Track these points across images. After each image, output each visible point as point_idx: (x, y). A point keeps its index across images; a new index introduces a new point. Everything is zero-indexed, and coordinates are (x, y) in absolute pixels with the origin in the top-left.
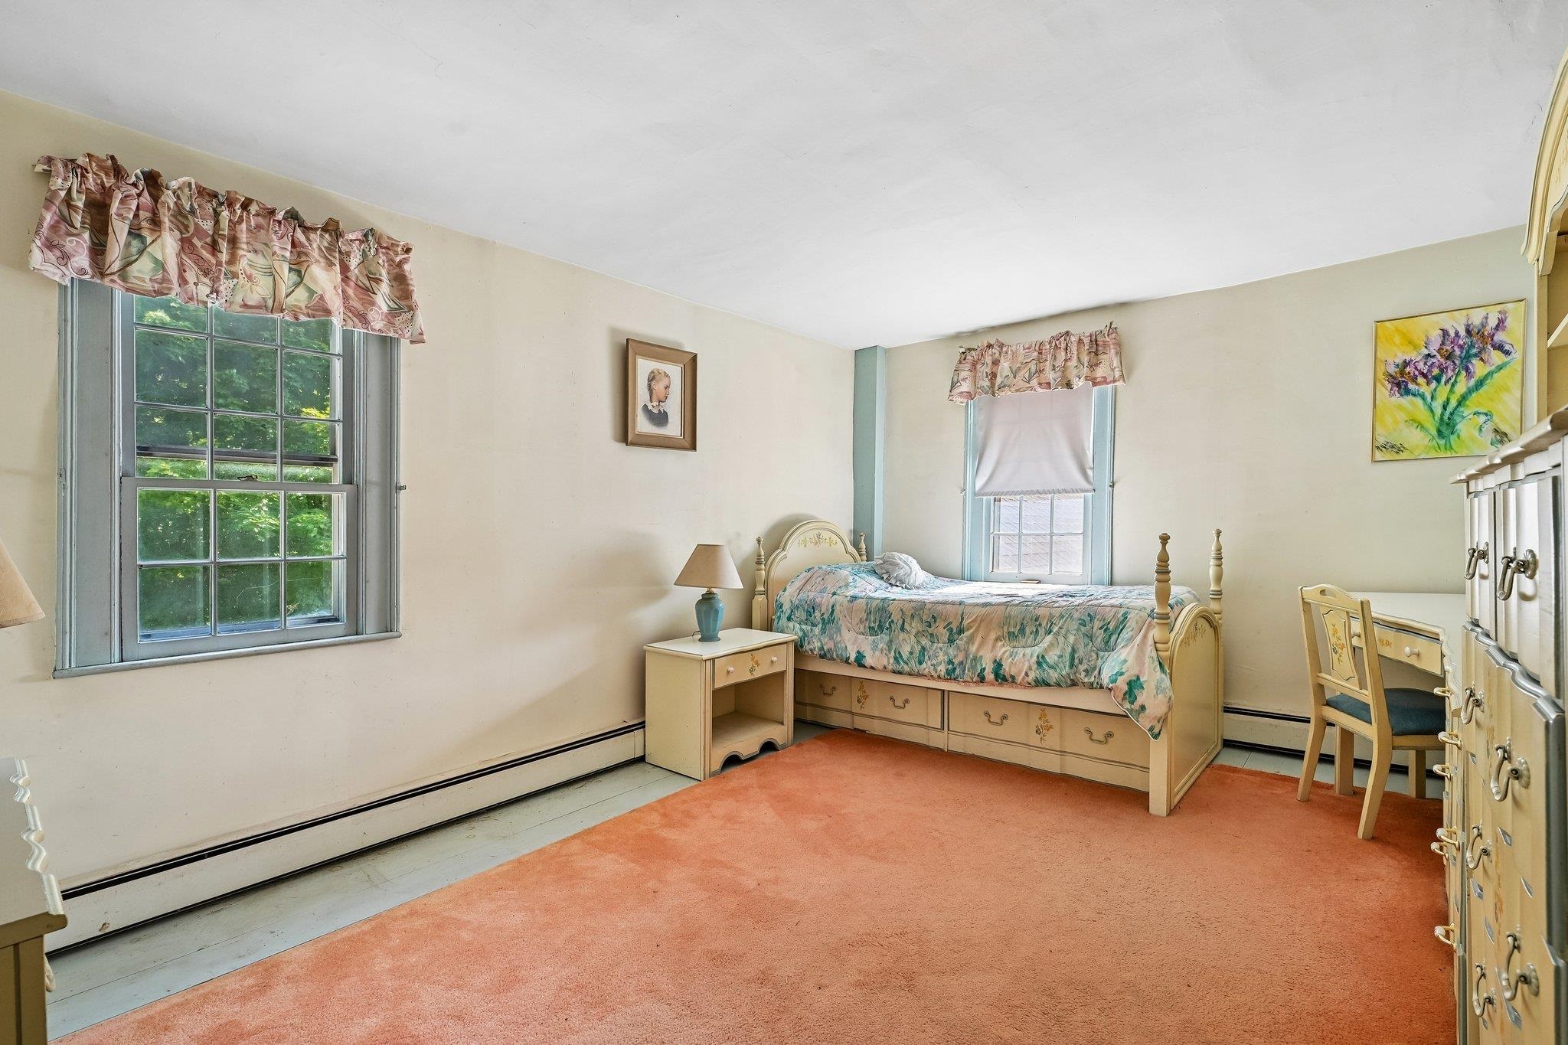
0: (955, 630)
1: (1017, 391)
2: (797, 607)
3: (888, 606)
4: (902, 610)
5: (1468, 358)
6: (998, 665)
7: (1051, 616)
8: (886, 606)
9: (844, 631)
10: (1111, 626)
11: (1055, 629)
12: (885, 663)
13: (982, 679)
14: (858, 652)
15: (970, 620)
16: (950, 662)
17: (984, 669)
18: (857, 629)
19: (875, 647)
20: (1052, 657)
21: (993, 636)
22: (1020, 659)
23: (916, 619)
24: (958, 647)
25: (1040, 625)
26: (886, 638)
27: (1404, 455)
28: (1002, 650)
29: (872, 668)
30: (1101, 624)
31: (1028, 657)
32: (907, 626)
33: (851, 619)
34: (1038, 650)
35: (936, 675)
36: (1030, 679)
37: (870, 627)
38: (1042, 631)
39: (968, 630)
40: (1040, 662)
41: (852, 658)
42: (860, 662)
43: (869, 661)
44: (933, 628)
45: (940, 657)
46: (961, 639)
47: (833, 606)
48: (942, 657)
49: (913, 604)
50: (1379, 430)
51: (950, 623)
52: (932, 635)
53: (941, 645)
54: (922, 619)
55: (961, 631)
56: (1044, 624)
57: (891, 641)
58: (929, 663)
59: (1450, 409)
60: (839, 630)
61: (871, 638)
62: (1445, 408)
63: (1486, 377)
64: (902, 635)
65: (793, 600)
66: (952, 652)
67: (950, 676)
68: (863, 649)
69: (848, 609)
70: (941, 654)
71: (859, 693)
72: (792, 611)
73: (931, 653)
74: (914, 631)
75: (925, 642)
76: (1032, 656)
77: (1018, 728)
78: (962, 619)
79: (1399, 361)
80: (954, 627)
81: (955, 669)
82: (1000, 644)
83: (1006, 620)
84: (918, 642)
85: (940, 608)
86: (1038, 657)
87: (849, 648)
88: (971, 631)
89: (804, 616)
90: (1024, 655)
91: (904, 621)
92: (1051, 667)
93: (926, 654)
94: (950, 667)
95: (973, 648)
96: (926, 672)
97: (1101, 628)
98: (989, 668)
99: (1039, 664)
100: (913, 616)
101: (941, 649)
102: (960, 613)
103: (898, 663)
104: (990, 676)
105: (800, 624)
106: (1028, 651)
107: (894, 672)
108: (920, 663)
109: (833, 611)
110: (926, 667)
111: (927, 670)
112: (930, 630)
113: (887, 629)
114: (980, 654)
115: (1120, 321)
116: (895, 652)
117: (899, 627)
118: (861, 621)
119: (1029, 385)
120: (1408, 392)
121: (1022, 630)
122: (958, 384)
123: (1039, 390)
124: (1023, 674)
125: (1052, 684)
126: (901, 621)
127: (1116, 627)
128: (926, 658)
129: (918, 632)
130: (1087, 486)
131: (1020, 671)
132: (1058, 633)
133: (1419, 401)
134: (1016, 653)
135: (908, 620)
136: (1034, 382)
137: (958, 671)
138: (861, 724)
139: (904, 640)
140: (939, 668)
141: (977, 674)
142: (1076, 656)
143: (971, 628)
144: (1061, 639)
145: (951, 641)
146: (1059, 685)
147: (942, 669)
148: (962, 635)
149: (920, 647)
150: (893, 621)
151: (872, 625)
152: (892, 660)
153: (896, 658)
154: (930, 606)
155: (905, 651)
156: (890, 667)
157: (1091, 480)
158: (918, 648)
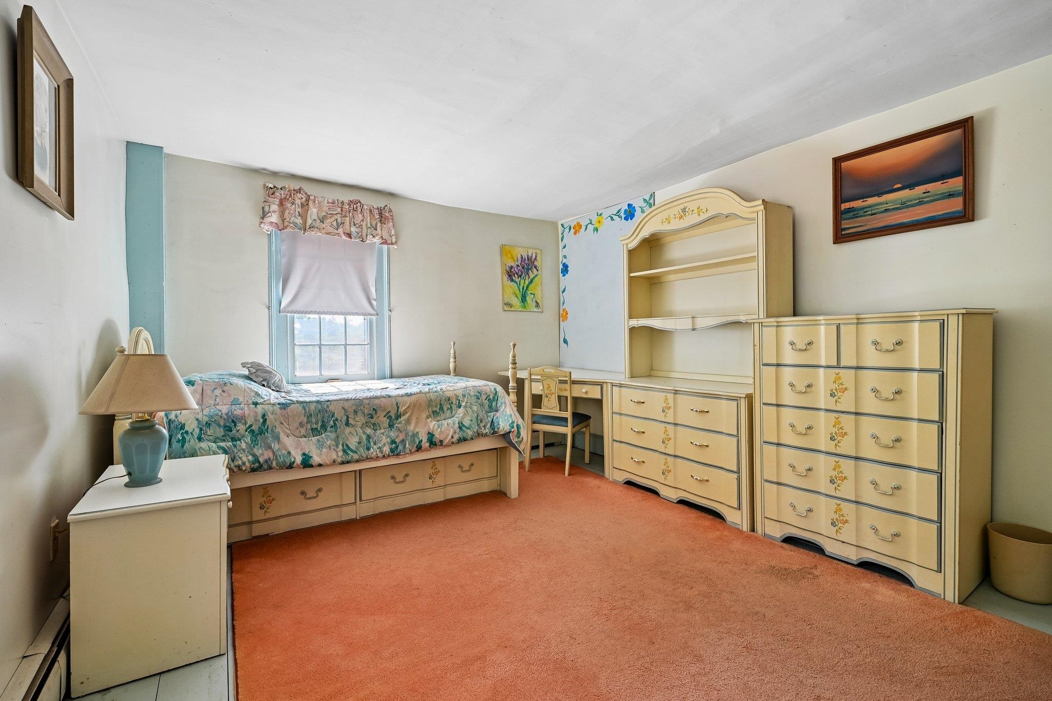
0: (393, 417)
1: (327, 234)
2: (208, 425)
3: (328, 407)
4: (344, 408)
5: (528, 269)
6: (431, 435)
7: (457, 397)
8: (325, 407)
9: (283, 437)
10: (491, 397)
11: (464, 404)
12: (335, 457)
13: (419, 448)
14: (304, 454)
15: (405, 408)
16: (393, 442)
17: (421, 441)
18: (297, 433)
19: (320, 445)
20: (467, 422)
21: (424, 416)
22: (445, 427)
23: (360, 413)
24: (399, 430)
25: (452, 403)
26: (333, 436)
27: (513, 309)
28: (432, 424)
29: (320, 465)
30: (486, 396)
31: (452, 425)
32: (351, 421)
33: (289, 425)
34: (456, 419)
35: (380, 455)
36: (455, 439)
37: (312, 429)
38: (454, 407)
39: (404, 415)
40: (461, 426)
41: (299, 459)
42: (307, 464)
43: (316, 459)
44: (374, 418)
45: (383, 440)
46: (400, 423)
47: (264, 416)
48: (385, 440)
49: (353, 402)
50: (505, 296)
51: (389, 412)
52: (374, 424)
53: (382, 431)
54: (363, 413)
55: (398, 416)
56: (454, 402)
57: (338, 437)
58: (375, 447)
59: (524, 291)
60: (277, 438)
61: (314, 439)
62: (523, 289)
63: (534, 278)
64: (348, 430)
65: (200, 417)
66: (393, 434)
67: (394, 453)
68: (307, 451)
69: (283, 416)
70: (384, 437)
71: (262, 500)
72: (201, 429)
73: (375, 438)
74: (360, 424)
75: (369, 431)
76: (454, 424)
77: (418, 480)
78: (398, 407)
79: (510, 265)
80: (393, 414)
81: (397, 447)
82: (429, 420)
83: (430, 402)
84: (364, 432)
85: (377, 401)
86: (459, 424)
87: (293, 452)
88: (407, 415)
89: (220, 432)
90: (448, 424)
91: (348, 417)
92: (468, 428)
93: (371, 440)
94: (394, 446)
95: (411, 428)
96: (374, 455)
97: (486, 400)
98: (424, 438)
99: (460, 428)
100: (356, 412)
101: (383, 434)
102: (395, 403)
103: (348, 454)
104: (425, 444)
105: (215, 442)
106: (450, 421)
107: (343, 463)
108: (368, 449)
109: (265, 421)
110: (374, 451)
111: (374, 453)
112: (373, 421)
113: (332, 427)
114: (417, 430)
115: (392, 204)
116: (343, 445)
117: (344, 423)
118: (301, 425)
119: (336, 232)
120: (512, 280)
121: (441, 408)
122: (269, 214)
123: (344, 237)
124: (450, 437)
125: (469, 439)
126: (345, 418)
127: (494, 397)
128: (372, 443)
129: (363, 424)
130: (372, 312)
131: (448, 436)
132: (466, 407)
133: (515, 284)
134: (442, 424)
135: (351, 416)
136: (341, 231)
137: (400, 447)
138: (259, 530)
139: (350, 433)
140: (384, 449)
141: (415, 446)
142: (479, 418)
143: (407, 413)
144: (469, 410)
145: (391, 426)
146: (472, 439)
147: (386, 450)
148: (399, 420)
149: (365, 436)
150: (337, 419)
151: (314, 426)
152: (341, 454)
153: (344, 451)
154: (367, 401)
155: (353, 442)
156: (339, 460)
157: (375, 308)
158: (364, 437)
